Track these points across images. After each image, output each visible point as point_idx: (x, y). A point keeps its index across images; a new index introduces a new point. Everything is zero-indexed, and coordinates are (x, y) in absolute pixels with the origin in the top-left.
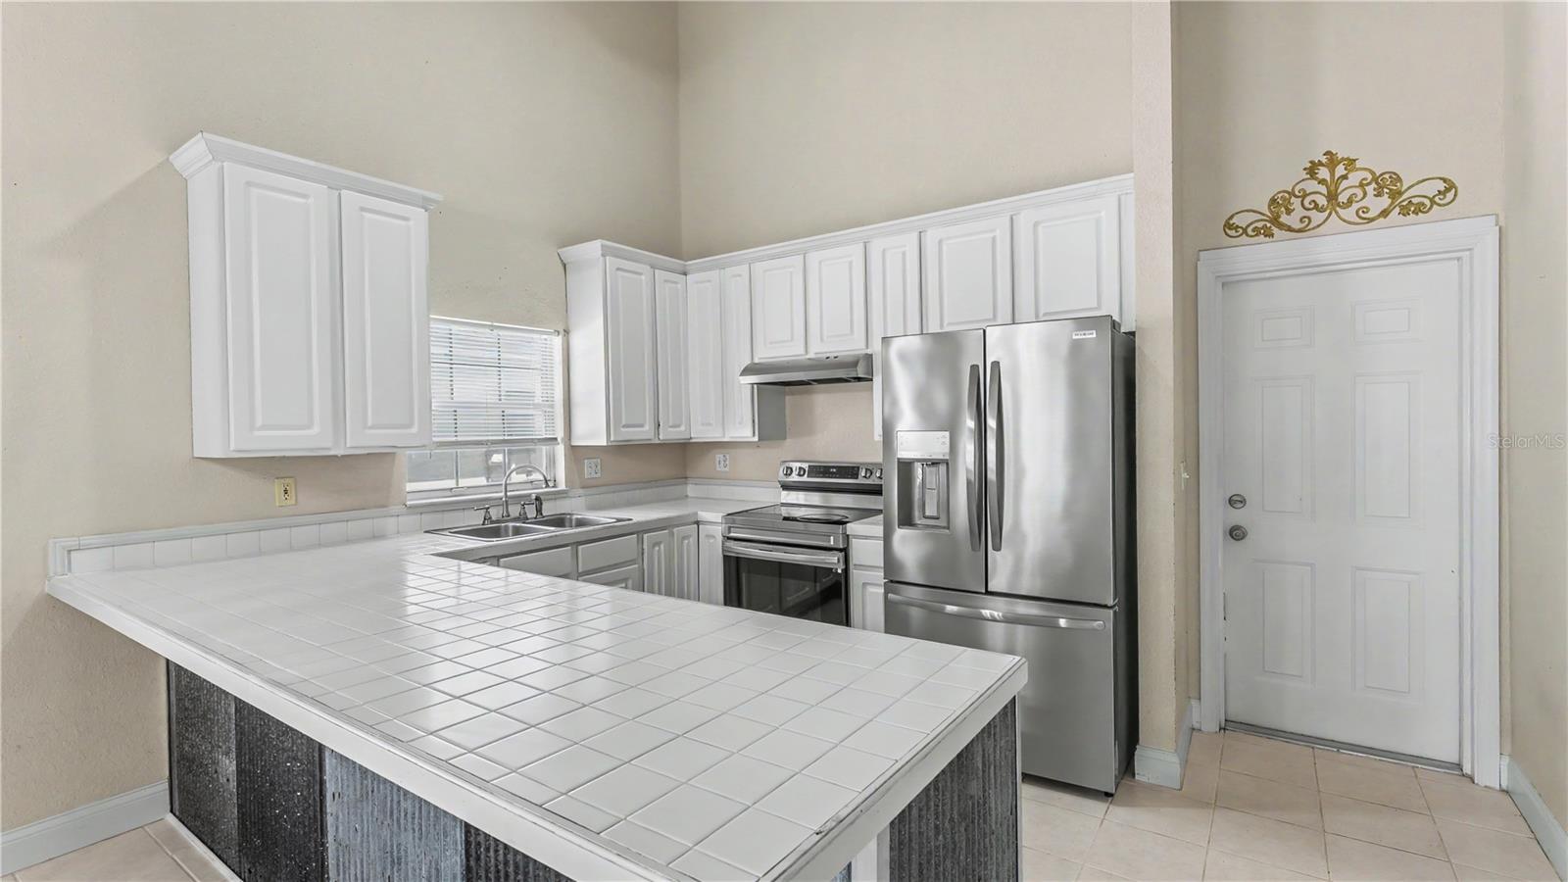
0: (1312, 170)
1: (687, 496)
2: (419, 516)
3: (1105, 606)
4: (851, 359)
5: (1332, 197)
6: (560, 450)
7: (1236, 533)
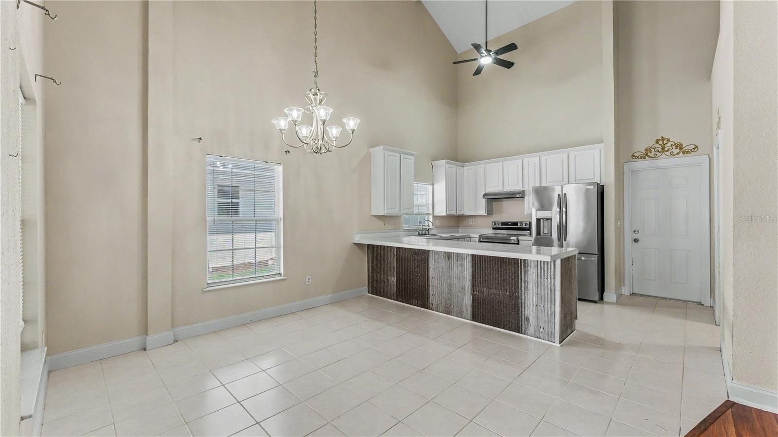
0: (657, 141)
1: (466, 230)
2: (405, 232)
3: (595, 254)
4: (519, 192)
5: (663, 148)
6: (431, 217)
7: (636, 241)
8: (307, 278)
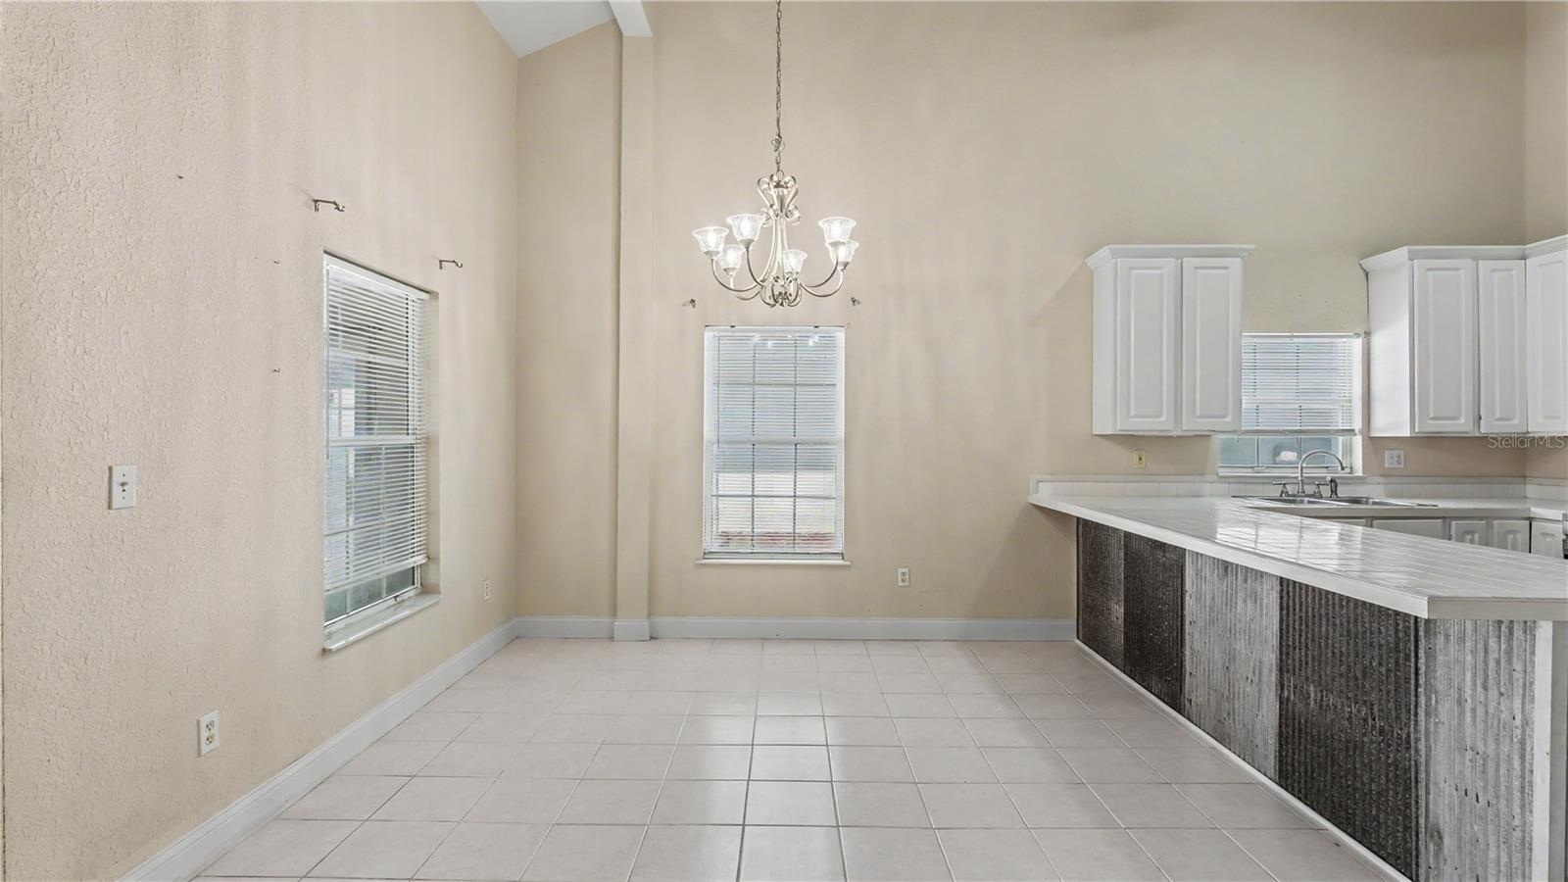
1: (1526, 497)
2: (1227, 485)
6: (1358, 442)
8: (900, 571)
